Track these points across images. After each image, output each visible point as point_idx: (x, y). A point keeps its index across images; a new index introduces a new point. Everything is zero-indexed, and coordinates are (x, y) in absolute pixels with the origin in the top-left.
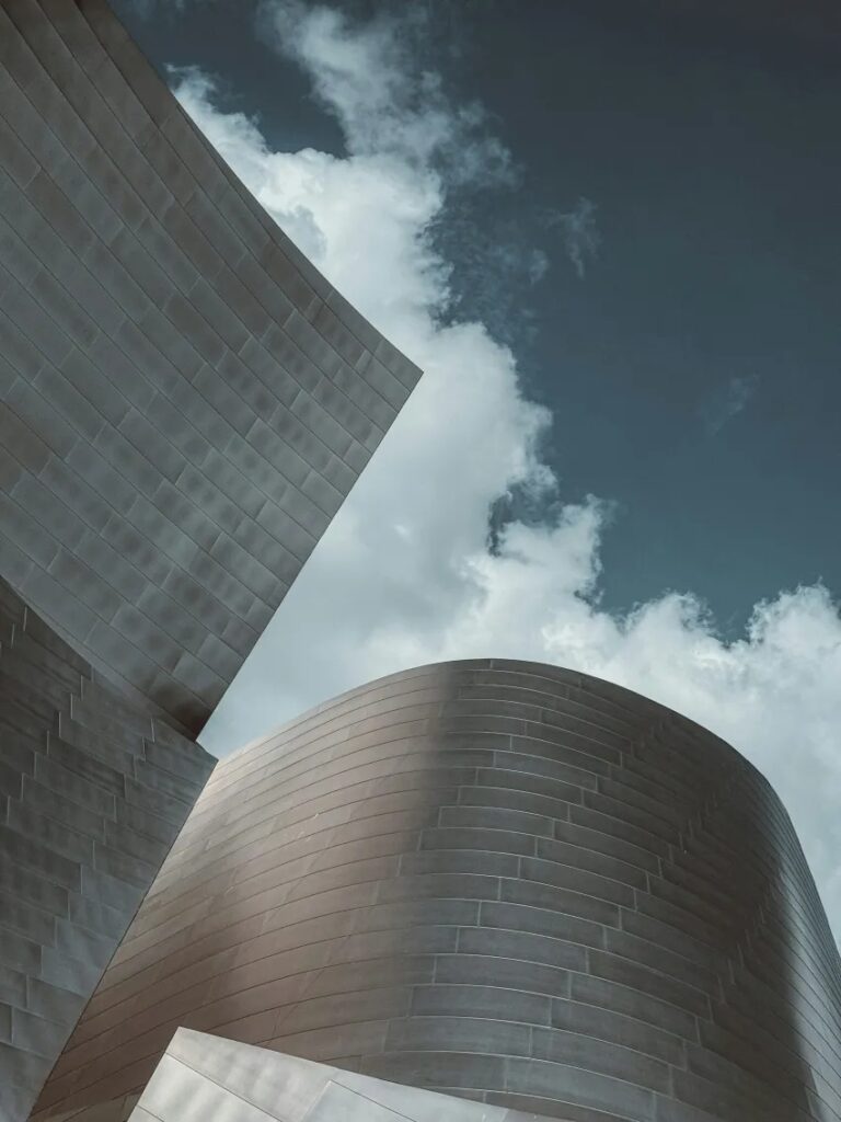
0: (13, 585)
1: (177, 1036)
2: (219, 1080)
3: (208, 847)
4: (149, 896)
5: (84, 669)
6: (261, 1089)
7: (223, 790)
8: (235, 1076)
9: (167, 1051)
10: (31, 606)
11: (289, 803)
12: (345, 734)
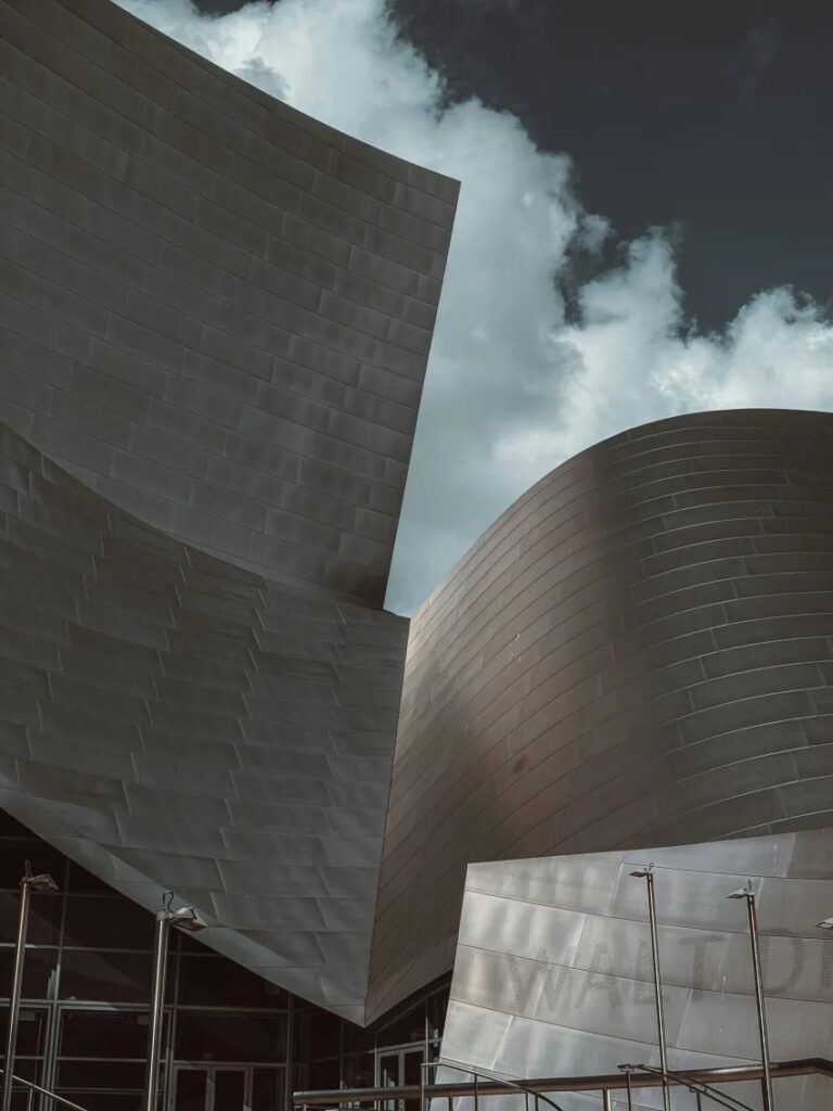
0: (164, 529)
1: (469, 873)
2: (521, 896)
3: (432, 700)
4: (396, 759)
5: (257, 582)
6: (562, 892)
7: (425, 644)
8: (534, 888)
9: (466, 888)
10: (188, 543)
11: (489, 634)
12: (517, 553)
